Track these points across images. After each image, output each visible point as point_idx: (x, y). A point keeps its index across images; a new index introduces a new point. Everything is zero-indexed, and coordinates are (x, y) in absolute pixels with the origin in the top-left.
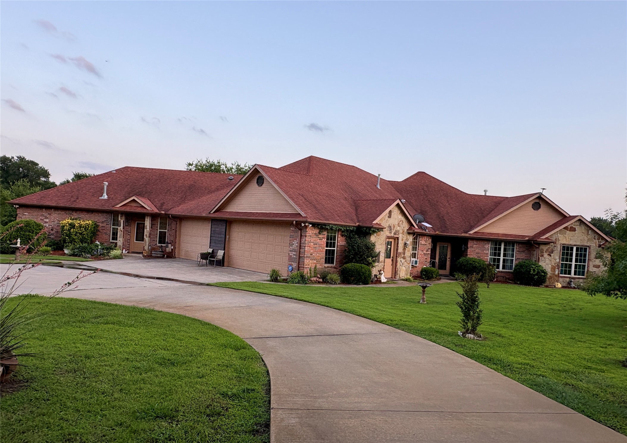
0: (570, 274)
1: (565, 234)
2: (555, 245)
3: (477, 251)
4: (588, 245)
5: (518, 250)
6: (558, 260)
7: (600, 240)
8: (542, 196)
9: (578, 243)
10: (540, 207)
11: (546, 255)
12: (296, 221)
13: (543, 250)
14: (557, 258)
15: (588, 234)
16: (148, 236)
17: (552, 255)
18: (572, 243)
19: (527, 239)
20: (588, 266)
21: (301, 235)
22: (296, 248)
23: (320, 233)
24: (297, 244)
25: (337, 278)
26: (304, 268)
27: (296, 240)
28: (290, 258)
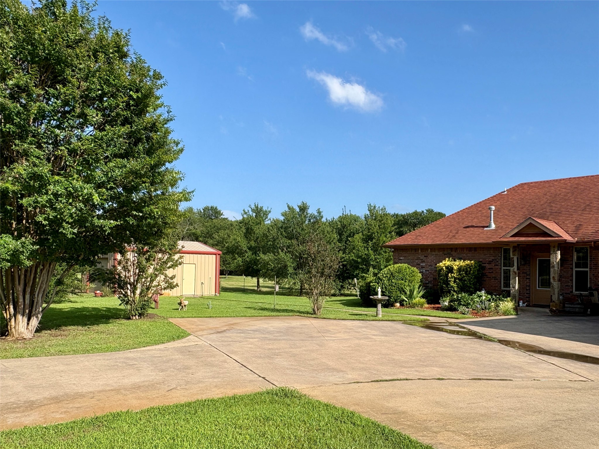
16: (556, 278)
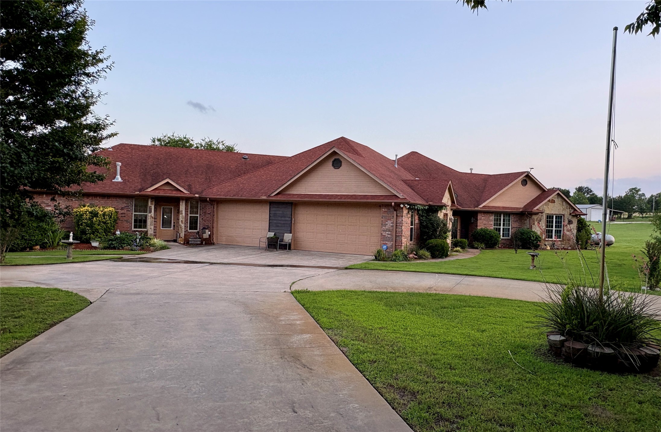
0: (551, 238)
1: (548, 205)
2: (542, 215)
3: (484, 222)
4: (563, 213)
5: (513, 220)
6: (544, 227)
7: (572, 209)
8: (529, 174)
9: (557, 213)
10: (527, 183)
11: (536, 223)
12: (395, 203)
13: (534, 219)
14: (544, 225)
15: (563, 205)
17: (540, 223)
18: (553, 212)
19: (521, 210)
20: (563, 231)
21: (397, 215)
22: (391, 228)
23: (408, 213)
24: (391, 224)
25: (428, 254)
26: (401, 246)
27: (390, 220)
28: (383, 238)
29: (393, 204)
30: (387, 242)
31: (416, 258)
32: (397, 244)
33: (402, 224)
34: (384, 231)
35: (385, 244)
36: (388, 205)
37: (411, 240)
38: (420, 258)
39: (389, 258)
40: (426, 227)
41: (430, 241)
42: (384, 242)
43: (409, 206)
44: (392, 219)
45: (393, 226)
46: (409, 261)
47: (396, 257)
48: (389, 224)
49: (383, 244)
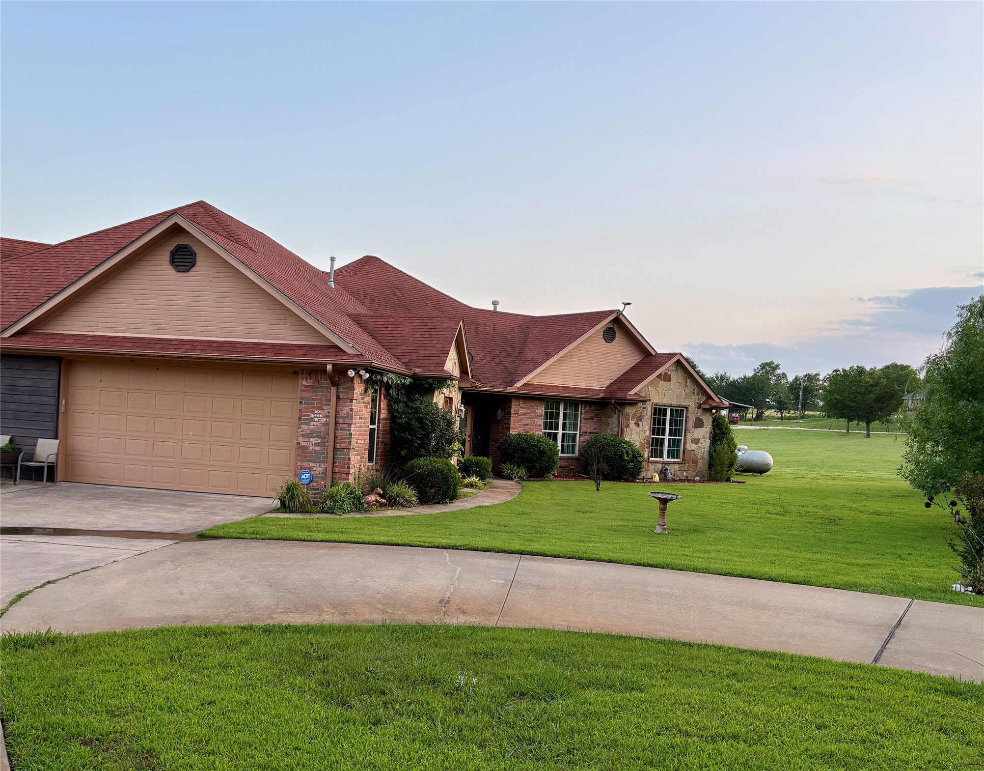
0: (661, 456)
1: (658, 386)
2: (645, 406)
3: (525, 420)
4: (686, 404)
5: (583, 416)
6: (648, 433)
7: (700, 396)
8: (621, 317)
9: (674, 403)
10: (614, 337)
11: (632, 424)
12: (334, 365)
13: (628, 414)
14: (647, 428)
15: (686, 386)
17: (641, 423)
18: (666, 401)
19: (601, 395)
20: (685, 442)
21: (338, 397)
22: (323, 429)
23: (366, 391)
24: (324, 420)
25: (411, 493)
26: (348, 474)
27: (321, 408)
28: (303, 453)
29: (329, 367)
30: (311, 464)
31: (382, 505)
32: (337, 470)
33: (351, 418)
34: (303, 436)
35: (308, 469)
36: (316, 371)
37: (370, 459)
38: (393, 502)
39: (315, 503)
40: (407, 427)
41: (416, 462)
42: (305, 464)
43: (368, 375)
44: (325, 407)
45: (326, 424)
46: (366, 511)
47: (336, 501)
48: (318, 418)
49: (301, 468)
